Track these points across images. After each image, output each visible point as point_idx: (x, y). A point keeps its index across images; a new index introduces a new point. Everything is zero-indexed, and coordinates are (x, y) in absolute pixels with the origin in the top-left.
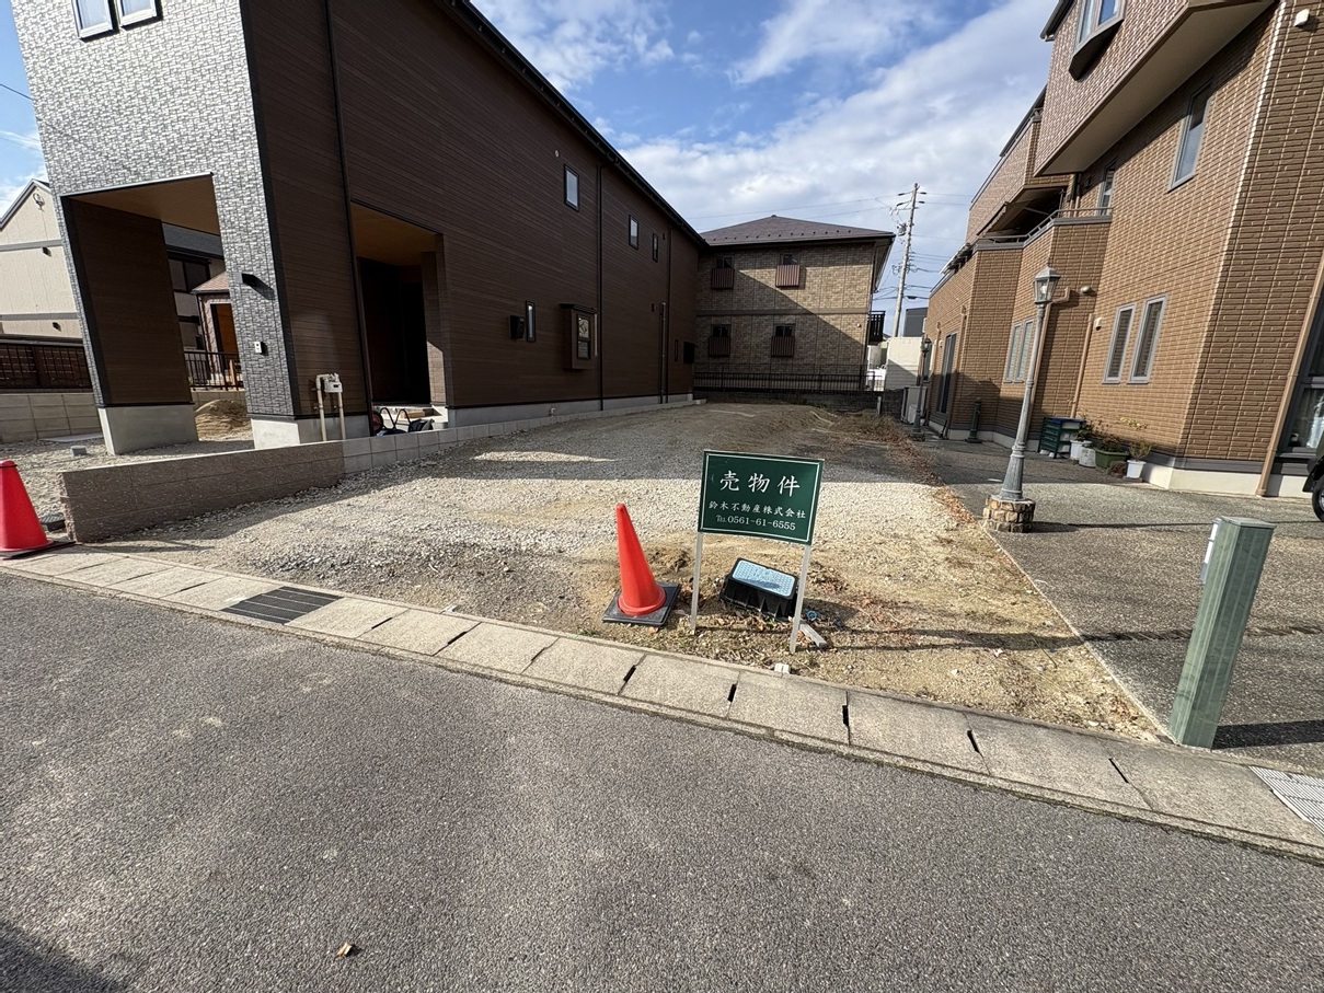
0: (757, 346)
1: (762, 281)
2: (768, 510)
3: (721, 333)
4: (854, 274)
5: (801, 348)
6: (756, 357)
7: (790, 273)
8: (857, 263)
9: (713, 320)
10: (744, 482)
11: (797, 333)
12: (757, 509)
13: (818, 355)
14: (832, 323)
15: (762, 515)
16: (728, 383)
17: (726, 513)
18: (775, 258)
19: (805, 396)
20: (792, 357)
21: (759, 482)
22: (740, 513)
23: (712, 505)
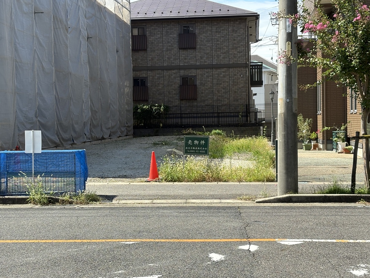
0: (169, 93)
1: (169, 44)
2: (199, 148)
5: (202, 93)
7: (190, 40)
8: (236, 32)
10: (193, 143)
11: (198, 83)
14: (223, 74)
15: (197, 150)
17: (190, 150)
18: (177, 28)
20: (196, 100)
21: (196, 142)
22: (193, 150)
23: (187, 148)
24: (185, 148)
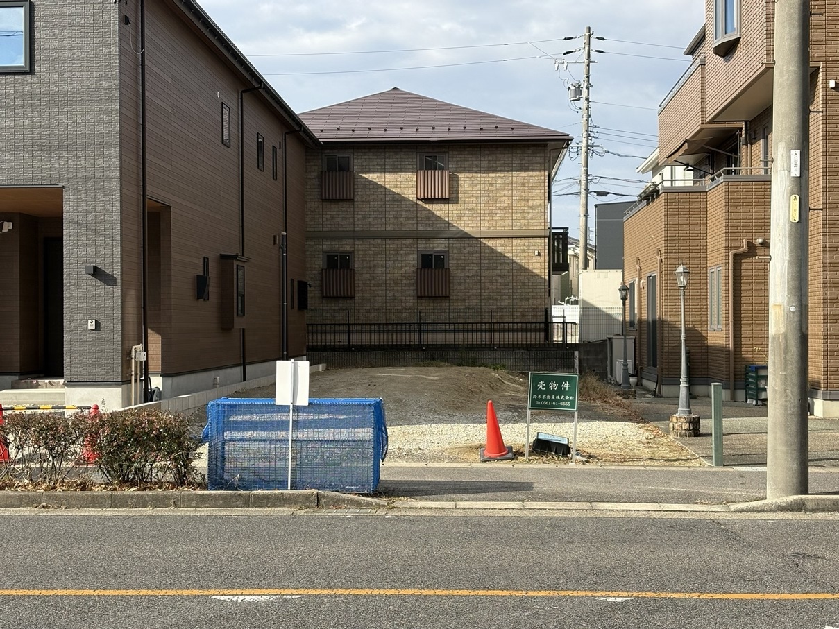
0: (396, 283)
1: (396, 190)
2: (558, 397)
3: (339, 264)
4: (523, 185)
5: (460, 284)
6: (394, 298)
7: (438, 182)
8: (527, 170)
9: (326, 246)
10: (547, 386)
11: (452, 264)
12: (553, 397)
13: (485, 294)
14: (500, 249)
15: (556, 400)
16: (356, 339)
17: (542, 400)
18: (414, 159)
19: (473, 354)
20: (447, 297)
21: (554, 385)
22: (547, 400)
23: (535, 396)
24: (532, 396)
